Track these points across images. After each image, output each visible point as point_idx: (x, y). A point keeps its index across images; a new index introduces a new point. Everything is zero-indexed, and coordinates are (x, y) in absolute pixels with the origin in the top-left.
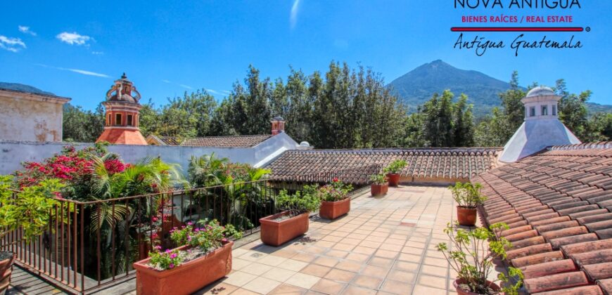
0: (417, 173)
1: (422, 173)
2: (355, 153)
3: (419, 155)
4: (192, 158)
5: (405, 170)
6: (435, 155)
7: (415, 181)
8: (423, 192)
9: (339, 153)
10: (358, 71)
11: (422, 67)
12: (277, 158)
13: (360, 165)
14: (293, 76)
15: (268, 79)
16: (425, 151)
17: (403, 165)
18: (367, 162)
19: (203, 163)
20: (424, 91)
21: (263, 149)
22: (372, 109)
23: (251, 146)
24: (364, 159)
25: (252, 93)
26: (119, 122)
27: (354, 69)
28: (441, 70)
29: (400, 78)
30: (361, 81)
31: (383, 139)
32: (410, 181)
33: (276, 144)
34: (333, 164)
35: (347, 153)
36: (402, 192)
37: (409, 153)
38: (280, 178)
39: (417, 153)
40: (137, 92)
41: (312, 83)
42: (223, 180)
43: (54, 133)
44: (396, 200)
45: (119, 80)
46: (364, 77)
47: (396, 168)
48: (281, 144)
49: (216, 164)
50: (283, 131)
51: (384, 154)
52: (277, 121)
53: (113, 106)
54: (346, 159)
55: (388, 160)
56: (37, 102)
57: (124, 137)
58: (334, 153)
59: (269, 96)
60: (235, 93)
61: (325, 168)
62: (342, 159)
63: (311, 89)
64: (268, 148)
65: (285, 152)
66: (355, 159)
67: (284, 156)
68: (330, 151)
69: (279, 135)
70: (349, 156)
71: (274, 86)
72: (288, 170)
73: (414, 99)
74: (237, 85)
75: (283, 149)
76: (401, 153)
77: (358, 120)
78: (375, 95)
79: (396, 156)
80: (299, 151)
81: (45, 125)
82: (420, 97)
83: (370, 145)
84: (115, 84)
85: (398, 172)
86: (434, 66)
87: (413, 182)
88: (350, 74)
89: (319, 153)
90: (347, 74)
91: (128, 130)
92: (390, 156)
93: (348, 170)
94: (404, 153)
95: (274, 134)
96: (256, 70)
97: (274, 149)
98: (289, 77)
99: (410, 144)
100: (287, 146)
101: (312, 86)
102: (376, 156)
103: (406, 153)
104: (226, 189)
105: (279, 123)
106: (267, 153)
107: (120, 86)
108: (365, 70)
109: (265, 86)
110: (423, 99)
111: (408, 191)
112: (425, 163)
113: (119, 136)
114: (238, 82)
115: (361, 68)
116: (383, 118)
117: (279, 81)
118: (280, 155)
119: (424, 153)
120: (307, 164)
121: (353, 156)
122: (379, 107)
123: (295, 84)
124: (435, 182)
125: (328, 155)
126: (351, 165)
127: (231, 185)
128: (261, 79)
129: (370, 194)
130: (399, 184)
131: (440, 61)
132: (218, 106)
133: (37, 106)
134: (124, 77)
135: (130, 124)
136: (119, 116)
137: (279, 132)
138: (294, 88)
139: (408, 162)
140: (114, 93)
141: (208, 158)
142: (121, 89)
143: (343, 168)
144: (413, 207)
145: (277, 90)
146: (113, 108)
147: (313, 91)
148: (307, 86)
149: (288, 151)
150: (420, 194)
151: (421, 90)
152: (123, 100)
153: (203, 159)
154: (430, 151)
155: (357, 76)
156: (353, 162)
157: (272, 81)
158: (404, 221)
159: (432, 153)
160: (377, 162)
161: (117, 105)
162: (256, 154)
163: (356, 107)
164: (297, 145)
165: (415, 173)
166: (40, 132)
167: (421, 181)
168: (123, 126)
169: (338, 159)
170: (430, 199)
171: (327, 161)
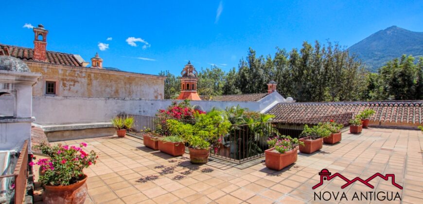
0: (384, 119)
1: (388, 119)
2: (330, 105)
3: (384, 106)
4: (227, 108)
5: (374, 117)
6: (399, 105)
7: (382, 125)
8: (391, 132)
9: (317, 105)
10: (327, 45)
11: (377, 34)
12: (272, 108)
13: (335, 113)
14: (278, 53)
15: (262, 56)
16: (389, 103)
17: (371, 113)
18: (340, 111)
19: (233, 111)
20: (379, 53)
21: (264, 103)
22: (340, 73)
23: (256, 100)
24: (338, 109)
25: (251, 66)
26: (188, 89)
27: (323, 44)
28: (396, 34)
29: (356, 44)
30: (330, 52)
31: (348, 94)
32: (378, 124)
33: (271, 99)
34: (314, 112)
35: (323, 105)
36: (373, 132)
37: (375, 105)
38: (277, 121)
39: (382, 104)
40: (196, 71)
41: (291, 57)
42: (248, 121)
43: (161, 95)
44: (371, 136)
45: (187, 65)
46: (332, 50)
47: (367, 115)
48: (274, 99)
49: (240, 112)
50: (276, 90)
51: (354, 105)
52: (272, 84)
53: (186, 79)
54: (323, 109)
55: (358, 110)
56: (154, 79)
57: (191, 97)
58: (314, 105)
59: (262, 68)
60: (241, 66)
61: (309, 115)
62: (320, 109)
63: (291, 61)
64: (267, 101)
65: (277, 104)
66: (331, 109)
67: (277, 107)
68: (311, 103)
69: (273, 93)
70: (325, 107)
71: (266, 60)
72: (282, 116)
73: (370, 60)
74: (242, 61)
75: (276, 102)
76: (368, 104)
77: (328, 81)
78: (342, 62)
79: (364, 107)
80: (287, 104)
81: (158, 91)
82: (376, 58)
83: (337, 99)
84: (185, 67)
85: (368, 118)
86: (388, 32)
87: (380, 126)
88: (321, 49)
89: (302, 105)
90: (318, 48)
91: (193, 92)
92: (359, 107)
93: (327, 117)
94: (371, 105)
95: (270, 93)
96: (253, 51)
97: (270, 103)
98: (276, 54)
99: (373, 98)
100: (278, 100)
101: (291, 59)
102: (347, 107)
103: (373, 105)
104: (250, 127)
105: (273, 86)
106: (267, 105)
107: (188, 68)
108: (333, 44)
109: (259, 61)
110: (378, 60)
111: (378, 131)
112: (390, 112)
113: (188, 96)
114: (243, 59)
115: (330, 43)
116: (348, 79)
117: (268, 57)
118: (274, 107)
119: (389, 105)
120: (295, 112)
121: (329, 107)
122: (345, 71)
123: (280, 58)
124: (400, 126)
125: (309, 107)
126: (328, 113)
127: (253, 124)
128: (257, 57)
129: (349, 132)
130: (369, 127)
131: (395, 27)
132: (226, 75)
133: (154, 81)
134: (189, 63)
135: (193, 89)
136: (188, 85)
137: (273, 91)
138: (280, 61)
139: (375, 111)
140: (184, 72)
141: (235, 108)
142: (188, 70)
143: (322, 115)
144: (386, 140)
145: (267, 62)
146: (185, 81)
147: (293, 62)
148: (288, 59)
149: (279, 103)
150: (389, 134)
151: (376, 53)
152: (190, 76)
153: (232, 109)
154: (394, 103)
155: (326, 49)
156: (329, 111)
157: (265, 57)
158: (383, 147)
159: (396, 105)
160: (348, 111)
161: (187, 79)
162: (260, 106)
163: (327, 72)
164: (284, 100)
165: (381, 119)
166: (156, 94)
167: (387, 125)
168: (190, 90)
169: (317, 109)
170: (399, 137)
171: (309, 110)
